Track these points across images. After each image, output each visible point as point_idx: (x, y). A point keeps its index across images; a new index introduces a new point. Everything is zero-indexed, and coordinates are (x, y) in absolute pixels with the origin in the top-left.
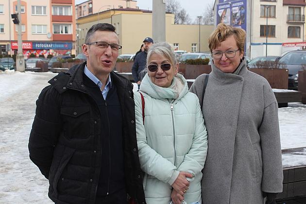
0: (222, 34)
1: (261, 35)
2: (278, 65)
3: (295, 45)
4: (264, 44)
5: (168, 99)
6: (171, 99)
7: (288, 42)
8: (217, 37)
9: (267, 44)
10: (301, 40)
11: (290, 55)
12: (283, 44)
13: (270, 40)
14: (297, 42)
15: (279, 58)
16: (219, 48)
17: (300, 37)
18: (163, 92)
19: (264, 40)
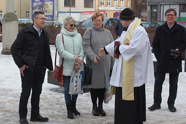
0: (98, 15)
1: (65, 6)
2: (82, 27)
3: (90, 13)
4: (68, 12)
5: (71, 36)
6: (72, 36)
7: (85, 11)
8: (96, 16)
9: (70, 12)
10: (93, 10)
11: (88, 21)
12: (81, 13)
13: (73, 9)
14: (91, 11)
15: (81, 23)
16: (96, 19)
17: (93, 7)
18: (70, 33)
19: (67, 9)
